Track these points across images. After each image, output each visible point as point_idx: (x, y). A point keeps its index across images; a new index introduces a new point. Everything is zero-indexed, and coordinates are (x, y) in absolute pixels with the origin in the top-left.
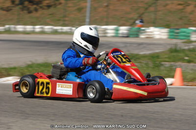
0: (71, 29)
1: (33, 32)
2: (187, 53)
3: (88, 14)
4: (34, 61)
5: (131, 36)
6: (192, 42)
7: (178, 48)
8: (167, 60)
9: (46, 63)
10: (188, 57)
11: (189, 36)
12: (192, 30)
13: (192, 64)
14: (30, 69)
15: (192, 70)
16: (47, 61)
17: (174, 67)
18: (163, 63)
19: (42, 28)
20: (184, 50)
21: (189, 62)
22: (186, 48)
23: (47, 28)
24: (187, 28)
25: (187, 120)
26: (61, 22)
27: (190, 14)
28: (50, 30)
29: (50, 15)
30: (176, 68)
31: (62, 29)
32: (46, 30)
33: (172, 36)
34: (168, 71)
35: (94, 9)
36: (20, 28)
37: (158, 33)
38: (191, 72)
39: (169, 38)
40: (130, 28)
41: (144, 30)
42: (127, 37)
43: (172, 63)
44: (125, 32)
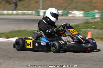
0: (32, 12)
1: (12, 14)
2: (94, 24)
3: (41, 4)
4: (13, 29)
5: (64, 15)
6: (96, 18)
7: (89, 21)
8: (83, 28)
9: (19, 30)
10: (94, 26)
11: (94, 15)
12: (96, 12)
13: (96, 30)
14: (11, 34)
15: (97, 33)
16: (20, 29)
17: (87, 32)
18: (81, 29)
19: (17, 12)
20: (92, 23)
21: (95, 28)
22: (93, 21)
23: (20, 12)
24: (93, 11)
25: (94, 59)
26: (27, 9)
27: (95, 3)
28: (21, 13)
29: (21, 5)
30: (88, 32)
31: (27, 12)
32: (19, 13)
33: (86, 15)
34: (84, 33)
35: (44, 2)
36: (5, 12)
37: (78, 14)
38: (96, 34)
39: (84, 16)
40: (63, 12)
41: (70, 12)
42: (62, 16)
43: (86, 29)
44: (61, 13)
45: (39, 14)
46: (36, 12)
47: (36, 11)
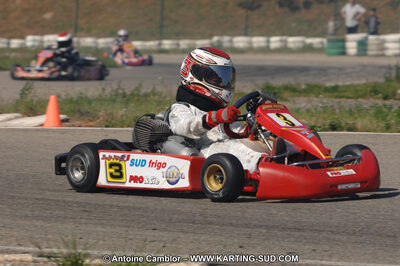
45: (344, 48)
46: (329, 41)
47: (331, 37)
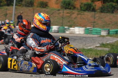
27: (75, 19)
37: (78, 31)
42: (58, 32)
44: (56, 29)
